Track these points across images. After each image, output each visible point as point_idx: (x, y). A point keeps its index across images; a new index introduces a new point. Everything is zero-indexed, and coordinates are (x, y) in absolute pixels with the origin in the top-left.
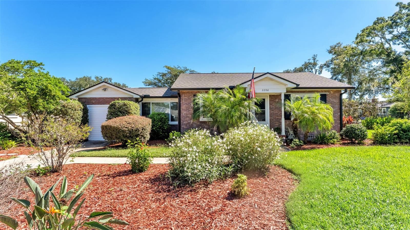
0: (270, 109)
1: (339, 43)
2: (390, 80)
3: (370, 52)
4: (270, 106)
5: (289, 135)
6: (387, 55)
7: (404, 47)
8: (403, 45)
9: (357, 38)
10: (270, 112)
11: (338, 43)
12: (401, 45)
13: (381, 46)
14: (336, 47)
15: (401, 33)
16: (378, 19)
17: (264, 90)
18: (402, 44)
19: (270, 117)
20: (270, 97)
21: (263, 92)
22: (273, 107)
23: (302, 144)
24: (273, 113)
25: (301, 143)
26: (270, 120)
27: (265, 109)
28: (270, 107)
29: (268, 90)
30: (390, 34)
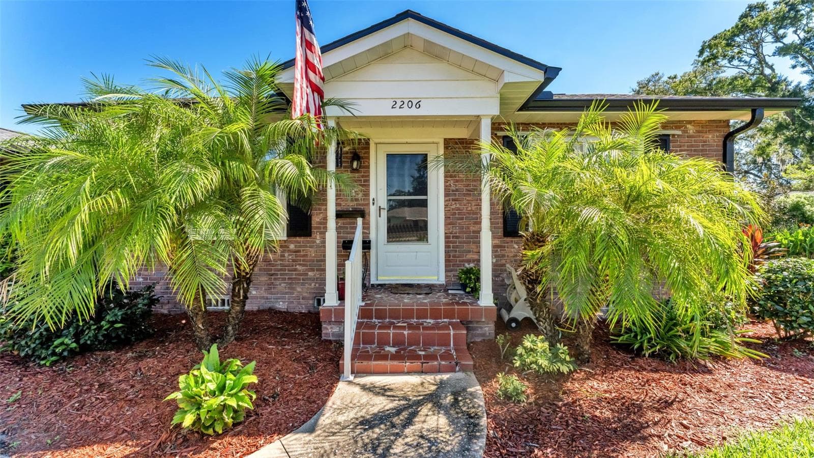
0: (446, 195)
1: (657, 74)
2: (773, 147)
3: (730, 84)
4: (446, 182)
5: (516, 301)
6: (769, 89)
7: (806, 72)
8: (805, 69)
9: (701, 52)
10: (446, 206)
11: (654, 74)
12: (799, 69)
13: (756, 69)
14: (650, 83)
15: (804, 39)
16: (751, 8)
17: (399, 104)
18: (803, 65)
19: (446, 225)
20: (446, 148)
21: (397, 112)
22: (460, 186)
23: (565, 369)
24: (458, 209)
25: (563, 361)
26: (447, 237)
27: (426, 194)
28: (446, 186)
29: (418, 105)
30: (776, 42)
